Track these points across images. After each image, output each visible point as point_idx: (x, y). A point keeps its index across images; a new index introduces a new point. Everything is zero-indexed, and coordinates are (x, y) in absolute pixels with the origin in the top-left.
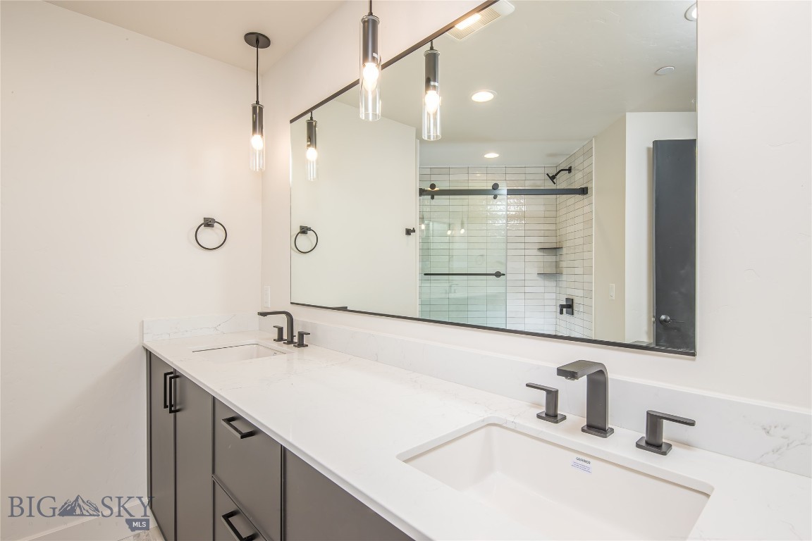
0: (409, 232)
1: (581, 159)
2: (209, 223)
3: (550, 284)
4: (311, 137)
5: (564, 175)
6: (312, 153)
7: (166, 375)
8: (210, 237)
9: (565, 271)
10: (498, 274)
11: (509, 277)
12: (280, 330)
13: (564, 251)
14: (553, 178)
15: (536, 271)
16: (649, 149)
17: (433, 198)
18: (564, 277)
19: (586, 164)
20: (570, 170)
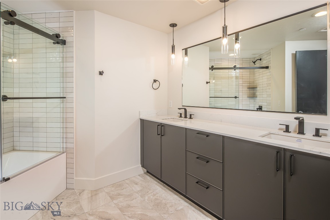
0: (207, 83)
1: (266, 56)
2: (155, 81)
3: (252, 100)
4: (186, 54)
5: (258, 61)
6: (186, 59)
7: (158, 125)
9: (258, 96)
10: (236, 97)
11: (240, 98)
12: (181, 114)
13: (258, 89)
14: (254, 62)
15: (246, 96)
17: (212, 71)
18: (258, 98)
19: (268, 58)
20: (261, 60)
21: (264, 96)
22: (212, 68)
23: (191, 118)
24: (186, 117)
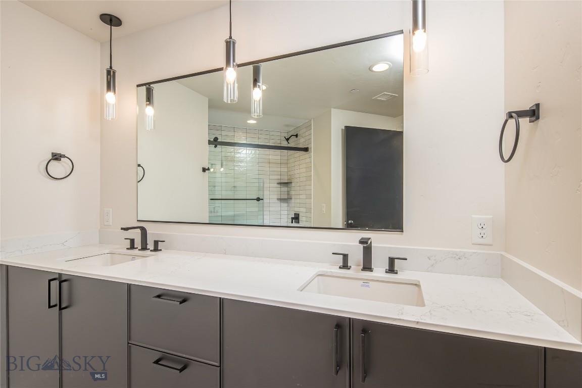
0: (204, 170)
1: (304, 130)
2: (57, 157)
3: (285, 205)
4: (149, 99)
5: (293, 138)
6: (150, 111)
7: (50, 281)
8: (57, 169)
9: (293, 197)
10: (258, 199)
11: (265, 201)
12: (132, 241)
13: (293, 185)
14: (287, 140)
15: (276, 197)
16: (342, 129)
17: (216, 147)
18: (293, 201)
19: (307, 134)
20: (297, 136)
21: (301, 197)
22: (215, 142)
23: (156, 249)
24: (144, 248)
